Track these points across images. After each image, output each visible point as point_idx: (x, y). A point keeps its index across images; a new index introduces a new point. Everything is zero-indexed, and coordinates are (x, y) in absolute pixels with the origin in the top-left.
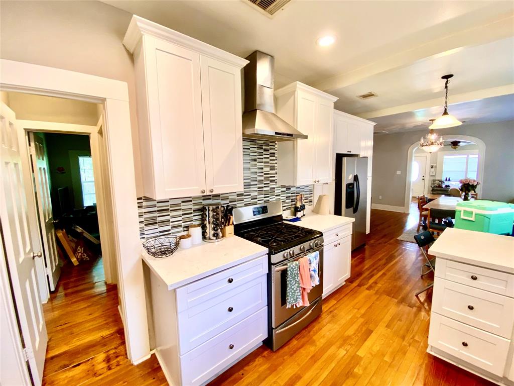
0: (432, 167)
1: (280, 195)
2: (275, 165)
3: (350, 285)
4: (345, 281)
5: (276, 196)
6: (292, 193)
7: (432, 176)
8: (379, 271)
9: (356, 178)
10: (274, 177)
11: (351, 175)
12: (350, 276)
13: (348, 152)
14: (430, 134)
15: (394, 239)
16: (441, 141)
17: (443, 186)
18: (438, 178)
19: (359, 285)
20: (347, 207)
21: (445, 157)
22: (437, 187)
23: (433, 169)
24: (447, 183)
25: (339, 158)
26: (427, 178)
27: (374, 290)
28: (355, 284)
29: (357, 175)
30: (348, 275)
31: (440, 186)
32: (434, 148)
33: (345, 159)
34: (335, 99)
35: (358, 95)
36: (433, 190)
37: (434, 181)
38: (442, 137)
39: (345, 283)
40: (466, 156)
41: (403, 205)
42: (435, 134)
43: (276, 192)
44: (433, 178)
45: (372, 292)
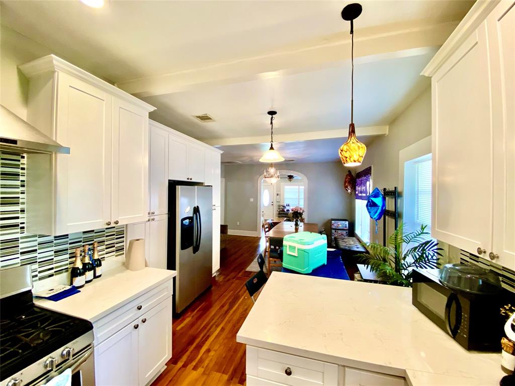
0: (278, 195)
1: (36, 250)
2: (21, 196)
3: (174, 367)
4: (166, 365)
5: (22, 253)
6: (70, 244)
7: (278, 202)
8: (217, 326)
9: (196, 210)
10: (18, 218)
11: (189, 207)
12: (171, 357)
13: (188, 179)
14: (270, 168)
15: (243, 271)
16: (278, 174)
17: (285, 210)
18: (281, 204)
19: (185, 366)
20: (183, 247)
21: (286, 187)
22: (281, 211)
23: (278, 197)
24: (287, 208)
25: (173, 186)
26: (275, 203)
27: (203, 367)
28: (180, 364)
29: (198, 207)
30: (168, 355)
31: (283, 211)
32: (274, 180)
33: (179, 188)
34: (152, 109)
35: (193, 115)
36: (279, 214)
37: (279, 206)
38: (278, 171)
39: (166, 367)
40: (298, 187)
41: (256, 230)
42: (273, 168)
43: (21, 246)
44: (278, 204)
45: (200, 370)
